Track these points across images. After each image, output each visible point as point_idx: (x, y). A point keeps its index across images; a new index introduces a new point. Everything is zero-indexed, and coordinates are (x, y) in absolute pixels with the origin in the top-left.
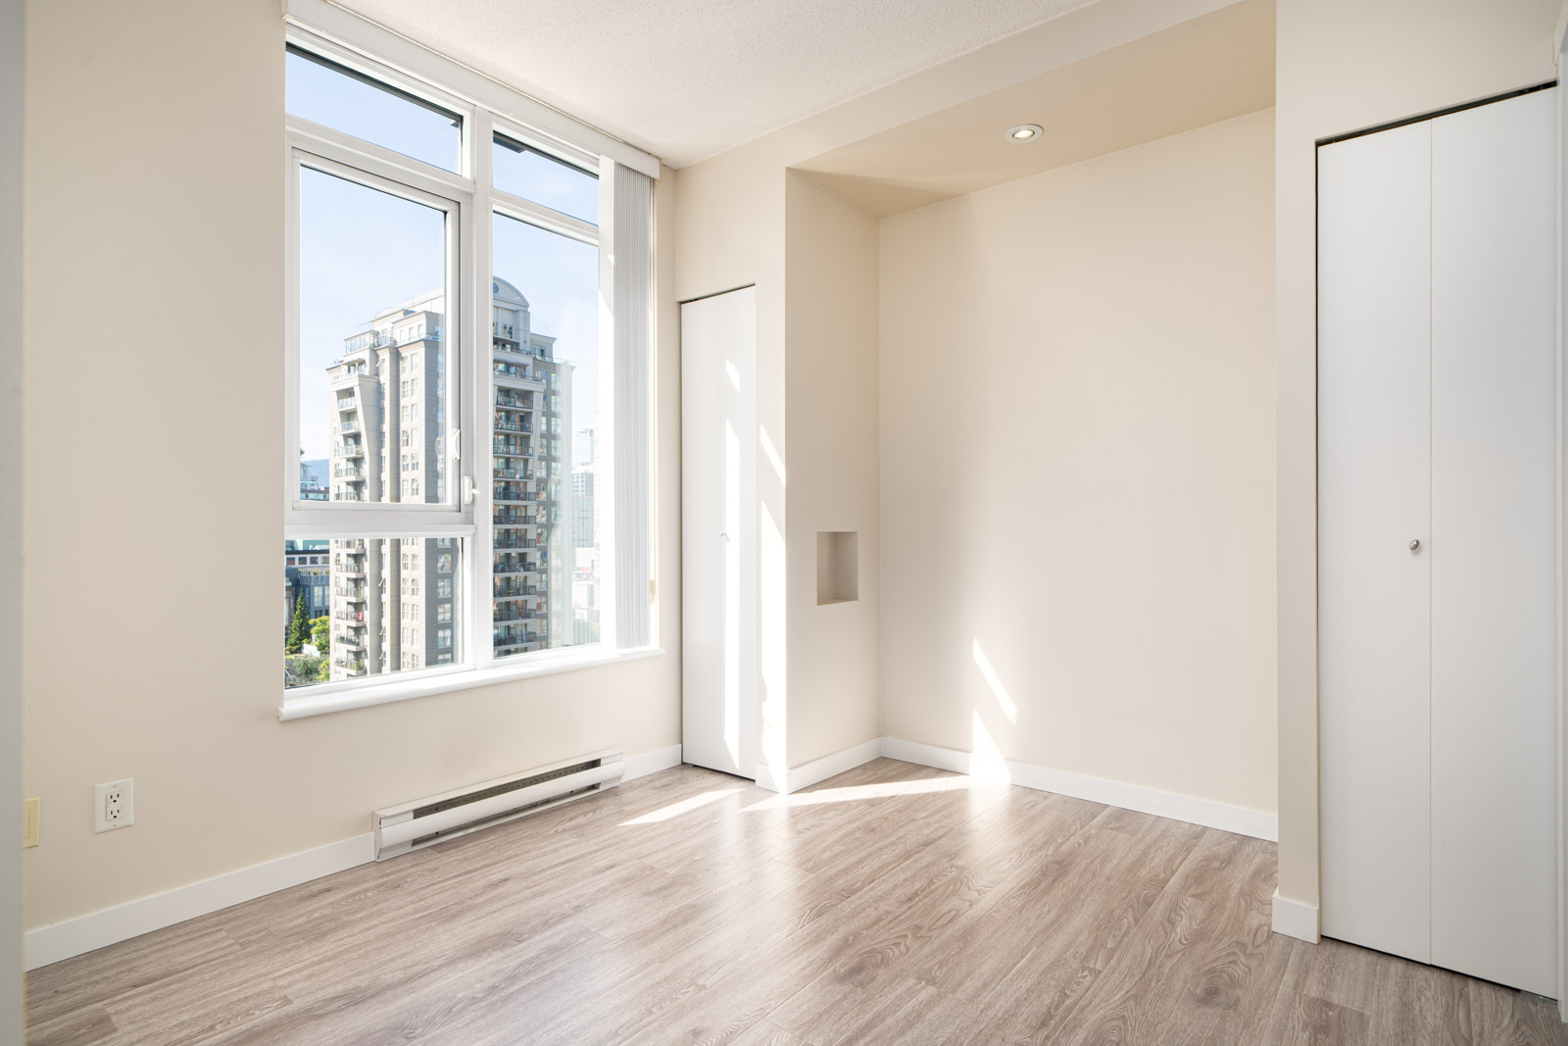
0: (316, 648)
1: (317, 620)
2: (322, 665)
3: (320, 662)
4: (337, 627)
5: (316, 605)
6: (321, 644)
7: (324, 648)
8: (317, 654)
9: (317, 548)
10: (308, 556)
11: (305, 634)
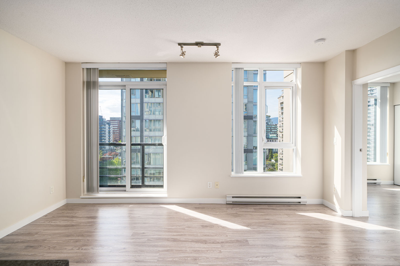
0: (274, 161)
1: (275, 154)
2: (276, 164)
3: (275, 164)
4: (280, 156)
5: (274, 151)
6: (275, 160)
7: (276, 161)
8: (274, 162)
9: (274, 138)
10: (272, 140)
11: (272, 157)
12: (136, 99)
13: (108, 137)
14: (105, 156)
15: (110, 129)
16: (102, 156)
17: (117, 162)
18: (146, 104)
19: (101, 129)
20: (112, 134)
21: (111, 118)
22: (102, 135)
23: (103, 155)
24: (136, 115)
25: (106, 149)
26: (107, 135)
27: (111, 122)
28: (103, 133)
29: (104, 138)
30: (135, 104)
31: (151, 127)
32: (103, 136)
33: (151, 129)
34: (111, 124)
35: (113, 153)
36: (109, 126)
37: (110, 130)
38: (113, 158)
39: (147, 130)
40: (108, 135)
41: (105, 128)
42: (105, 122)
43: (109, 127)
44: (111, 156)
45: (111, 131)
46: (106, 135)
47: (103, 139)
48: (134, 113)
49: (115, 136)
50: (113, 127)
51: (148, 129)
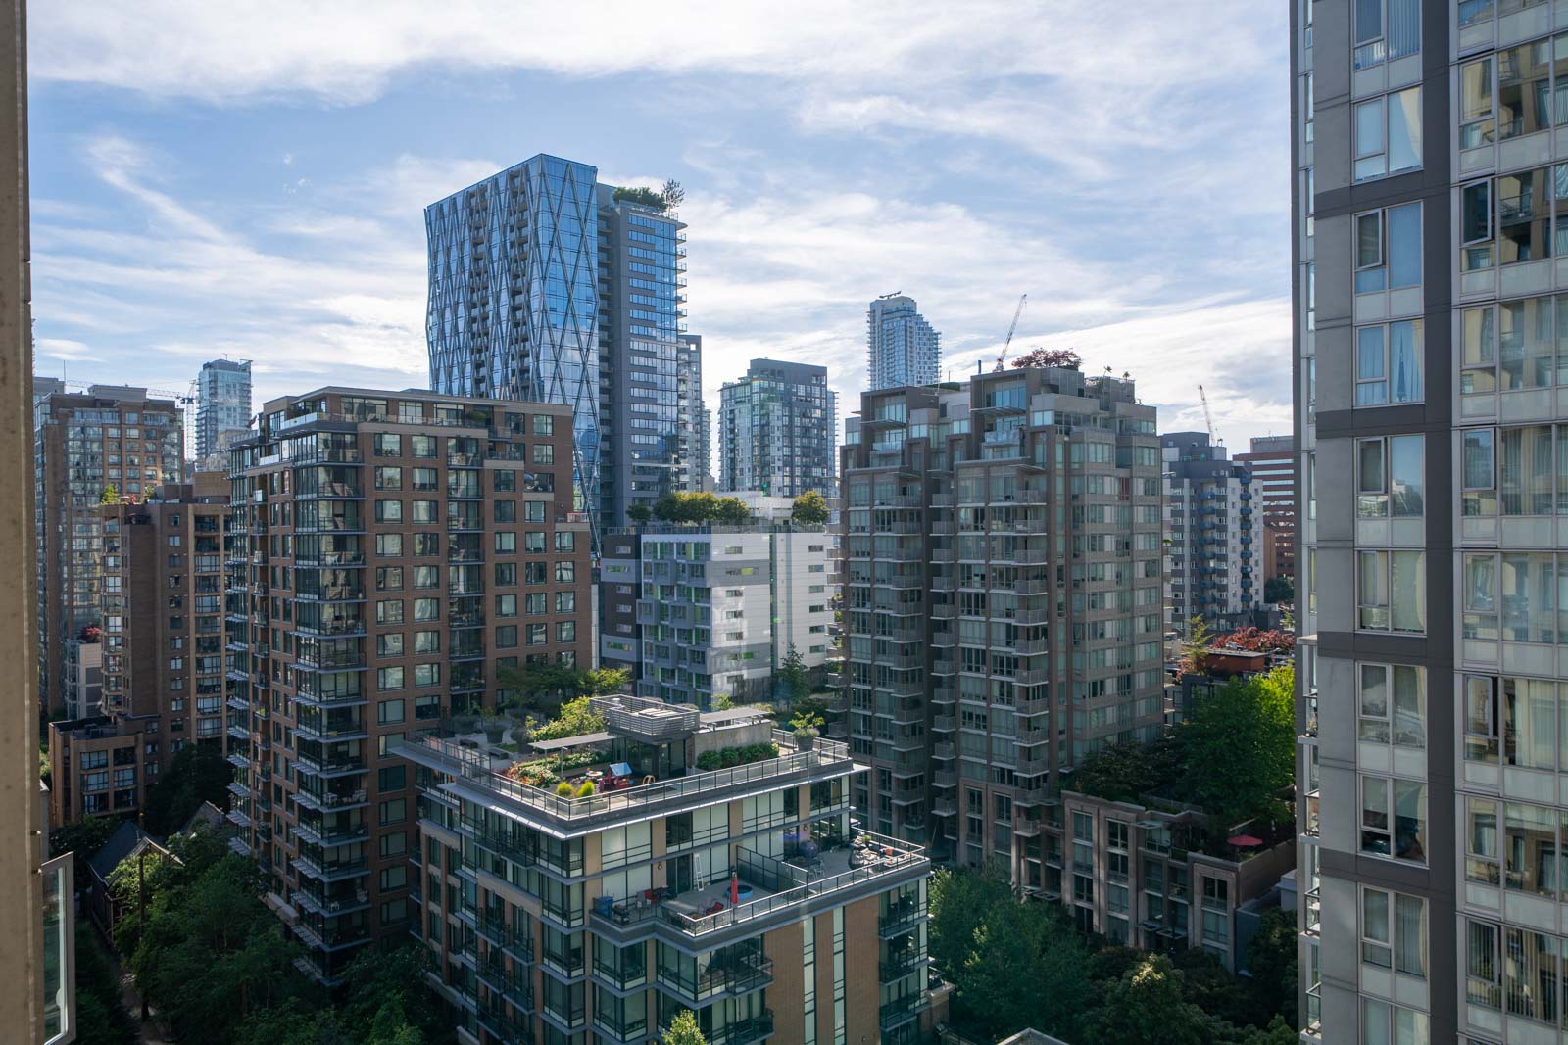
12: (1393, 294)
13: (1240, 548)
14: (1219, 651)
15: (1251, 504)
16: (1206, 650)
17: (1284, 690)
18: (1474, 319)
19: (1202, 501)
20: (1258, 527)
21: (1255, 442)
22: (1209, 535)
23: (1209, 643)
24: (1396, 401)
25: (1230, 610)
26: (1234, 533)
27: (1255, 463)
28: (1214, 526)
29: (1216, 550)
30: (1386, 327)
31: (1516, 481)
32: (1213, 541)
33: (1517, 497)
34: (1255, 473)
35: (1267, 637)
36: (1245, 484)
37: (1247, 505)
38: (1267, 664)
39: (1487, 505)
40: (1238, 535)
41: (1222, 499)
42: (1226, 464)
43: (1246, 490)
44: (1255, 650)
45: (1255, 512)
46: (1230, 534)
47: (1214, 556)
48: (1378, 388)
49: (1281, 539)
50: (1266, 488)
51: (1492, 495)
